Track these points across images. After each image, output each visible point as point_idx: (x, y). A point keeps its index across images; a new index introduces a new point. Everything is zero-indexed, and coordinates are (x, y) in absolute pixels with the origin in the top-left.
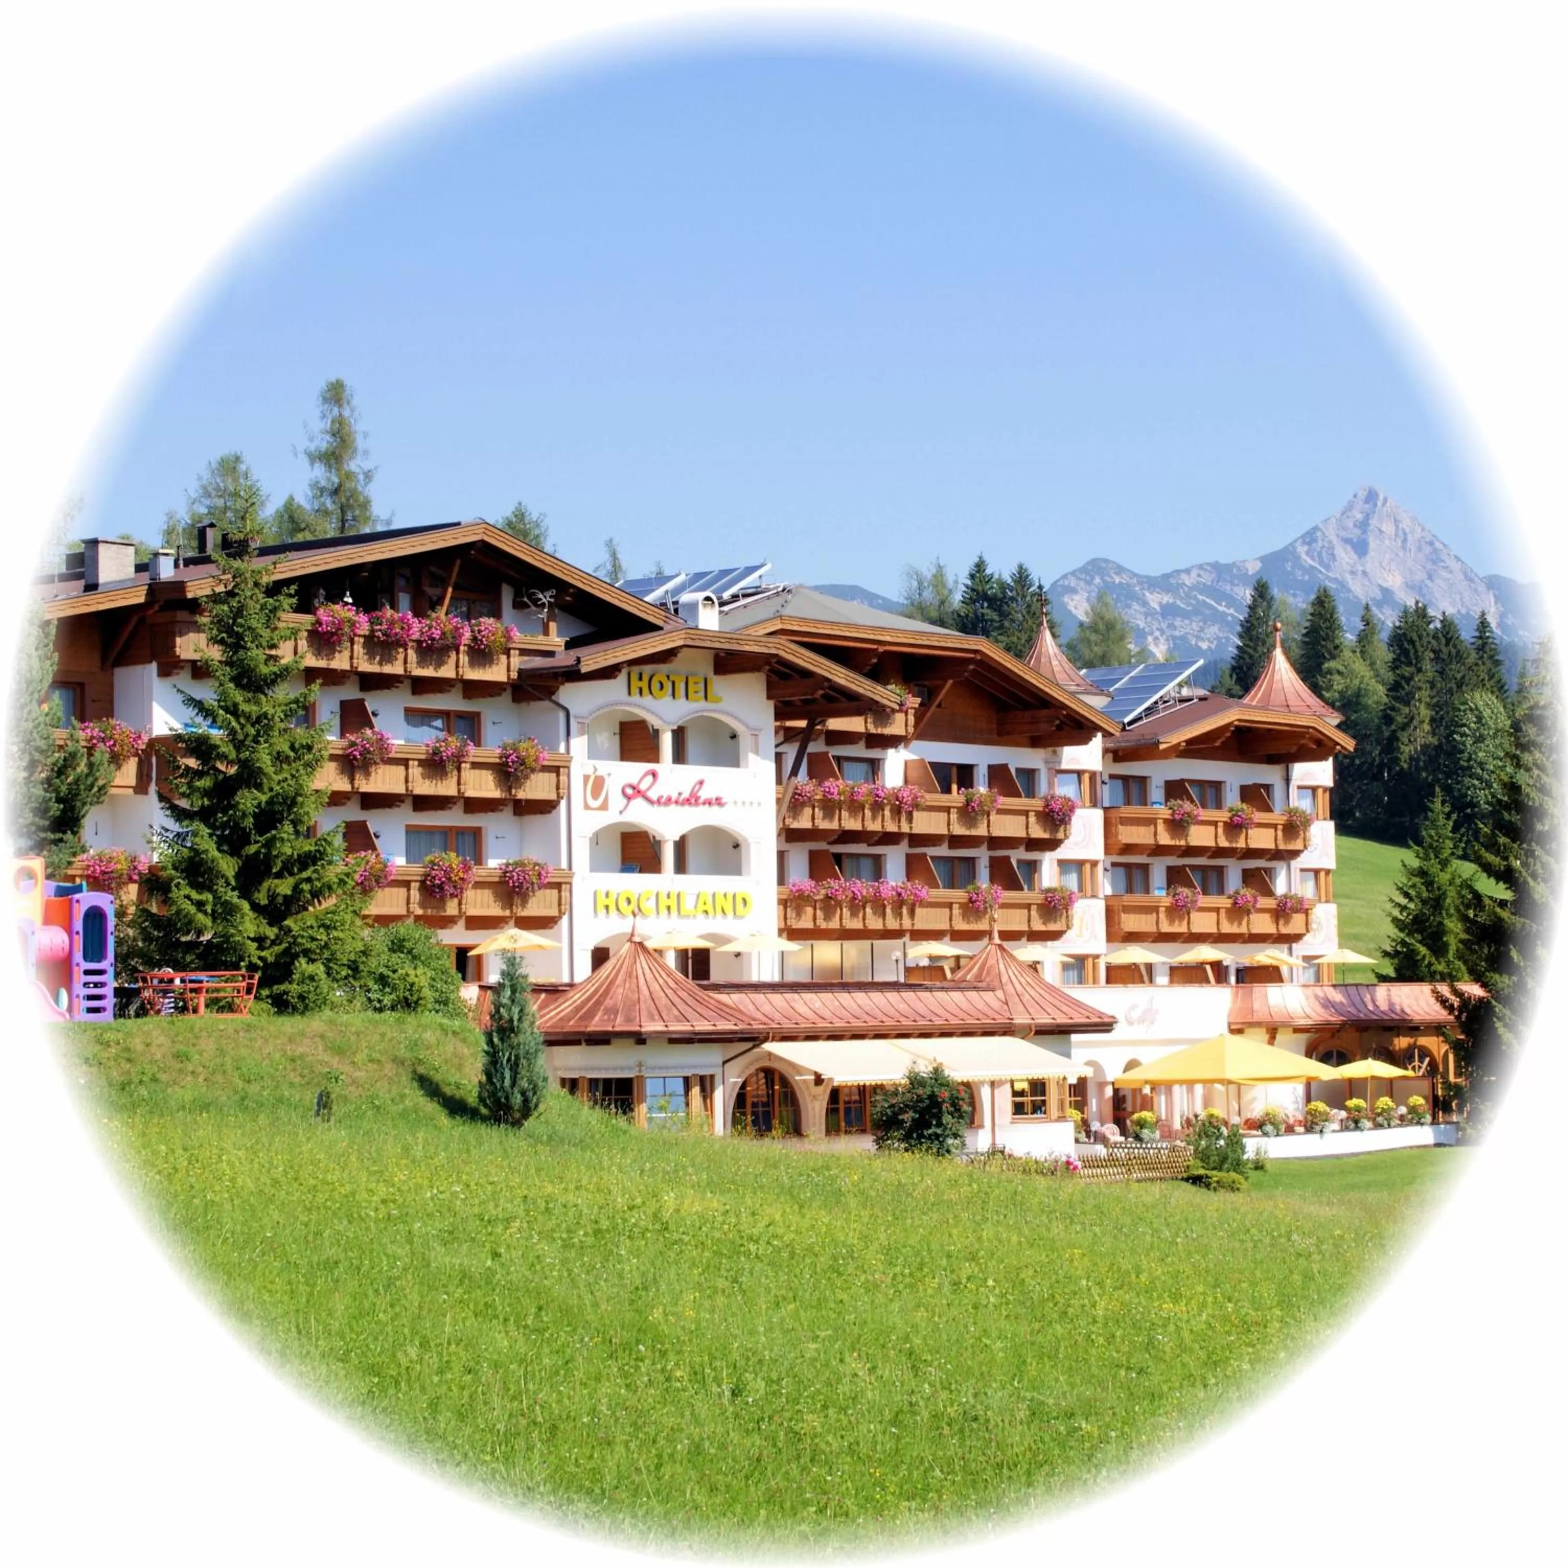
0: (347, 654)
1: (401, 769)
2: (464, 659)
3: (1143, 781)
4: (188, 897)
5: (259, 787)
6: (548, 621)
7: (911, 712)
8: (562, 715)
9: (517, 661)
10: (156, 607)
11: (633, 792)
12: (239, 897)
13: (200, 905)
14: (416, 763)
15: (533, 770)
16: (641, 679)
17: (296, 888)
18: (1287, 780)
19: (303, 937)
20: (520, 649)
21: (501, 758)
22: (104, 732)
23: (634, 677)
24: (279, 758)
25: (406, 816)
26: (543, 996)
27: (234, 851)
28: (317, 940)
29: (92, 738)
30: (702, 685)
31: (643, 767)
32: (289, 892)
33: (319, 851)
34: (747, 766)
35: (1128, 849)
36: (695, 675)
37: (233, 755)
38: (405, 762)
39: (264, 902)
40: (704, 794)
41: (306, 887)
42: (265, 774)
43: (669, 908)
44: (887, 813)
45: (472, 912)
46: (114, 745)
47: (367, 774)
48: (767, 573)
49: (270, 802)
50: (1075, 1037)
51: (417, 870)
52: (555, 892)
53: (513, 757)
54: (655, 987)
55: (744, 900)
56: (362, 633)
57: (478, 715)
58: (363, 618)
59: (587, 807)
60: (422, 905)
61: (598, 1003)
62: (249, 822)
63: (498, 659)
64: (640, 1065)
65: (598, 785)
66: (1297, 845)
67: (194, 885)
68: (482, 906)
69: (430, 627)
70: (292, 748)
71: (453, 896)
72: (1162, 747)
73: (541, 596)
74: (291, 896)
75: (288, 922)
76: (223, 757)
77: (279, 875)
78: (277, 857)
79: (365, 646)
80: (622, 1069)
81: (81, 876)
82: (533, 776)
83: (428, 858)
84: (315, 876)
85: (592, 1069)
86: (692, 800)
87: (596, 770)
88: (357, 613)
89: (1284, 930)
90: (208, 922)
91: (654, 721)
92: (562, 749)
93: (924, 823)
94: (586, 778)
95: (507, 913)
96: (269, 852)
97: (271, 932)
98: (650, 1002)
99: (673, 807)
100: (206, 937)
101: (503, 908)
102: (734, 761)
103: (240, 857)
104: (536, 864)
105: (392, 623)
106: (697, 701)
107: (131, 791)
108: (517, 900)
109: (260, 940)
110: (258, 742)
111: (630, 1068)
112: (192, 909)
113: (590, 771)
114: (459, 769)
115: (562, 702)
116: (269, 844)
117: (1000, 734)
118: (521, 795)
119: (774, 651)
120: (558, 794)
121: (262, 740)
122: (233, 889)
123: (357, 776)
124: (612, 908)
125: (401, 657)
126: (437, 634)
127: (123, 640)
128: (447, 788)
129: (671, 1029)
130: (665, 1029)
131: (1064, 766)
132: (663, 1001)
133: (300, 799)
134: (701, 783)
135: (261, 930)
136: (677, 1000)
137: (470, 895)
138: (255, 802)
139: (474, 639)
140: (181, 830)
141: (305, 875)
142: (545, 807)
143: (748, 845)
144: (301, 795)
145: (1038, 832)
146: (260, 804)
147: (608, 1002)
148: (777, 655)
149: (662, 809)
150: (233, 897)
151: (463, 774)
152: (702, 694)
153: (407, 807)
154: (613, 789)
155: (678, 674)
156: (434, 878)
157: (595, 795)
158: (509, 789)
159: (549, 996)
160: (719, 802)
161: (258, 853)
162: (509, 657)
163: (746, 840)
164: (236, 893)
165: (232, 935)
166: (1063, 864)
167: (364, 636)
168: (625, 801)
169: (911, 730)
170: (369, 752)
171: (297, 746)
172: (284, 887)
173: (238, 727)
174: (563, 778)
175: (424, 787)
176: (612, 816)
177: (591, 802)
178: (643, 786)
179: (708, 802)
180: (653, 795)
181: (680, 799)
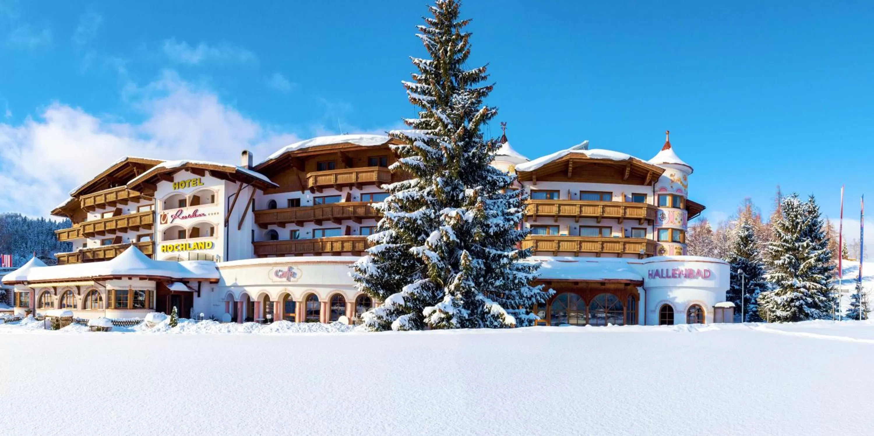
11: (175, 217)
31: (178, 209)
59: (161, 223)
65: (164, 217)
86: (195, 215)
87: (164, 213)
94: (161, 216)
99: (188, 219)
113: (162, 214)
143: (214, 227)
149: (184, 220)
157: (164, 220)
160: (203, 215)
168: (172, 220)
174: (154, 217)
176: (169, 225)
177: (163, 222)
178: (178, 215)
179: (200, 215)
180: (181, 217)
181: (189, 216)
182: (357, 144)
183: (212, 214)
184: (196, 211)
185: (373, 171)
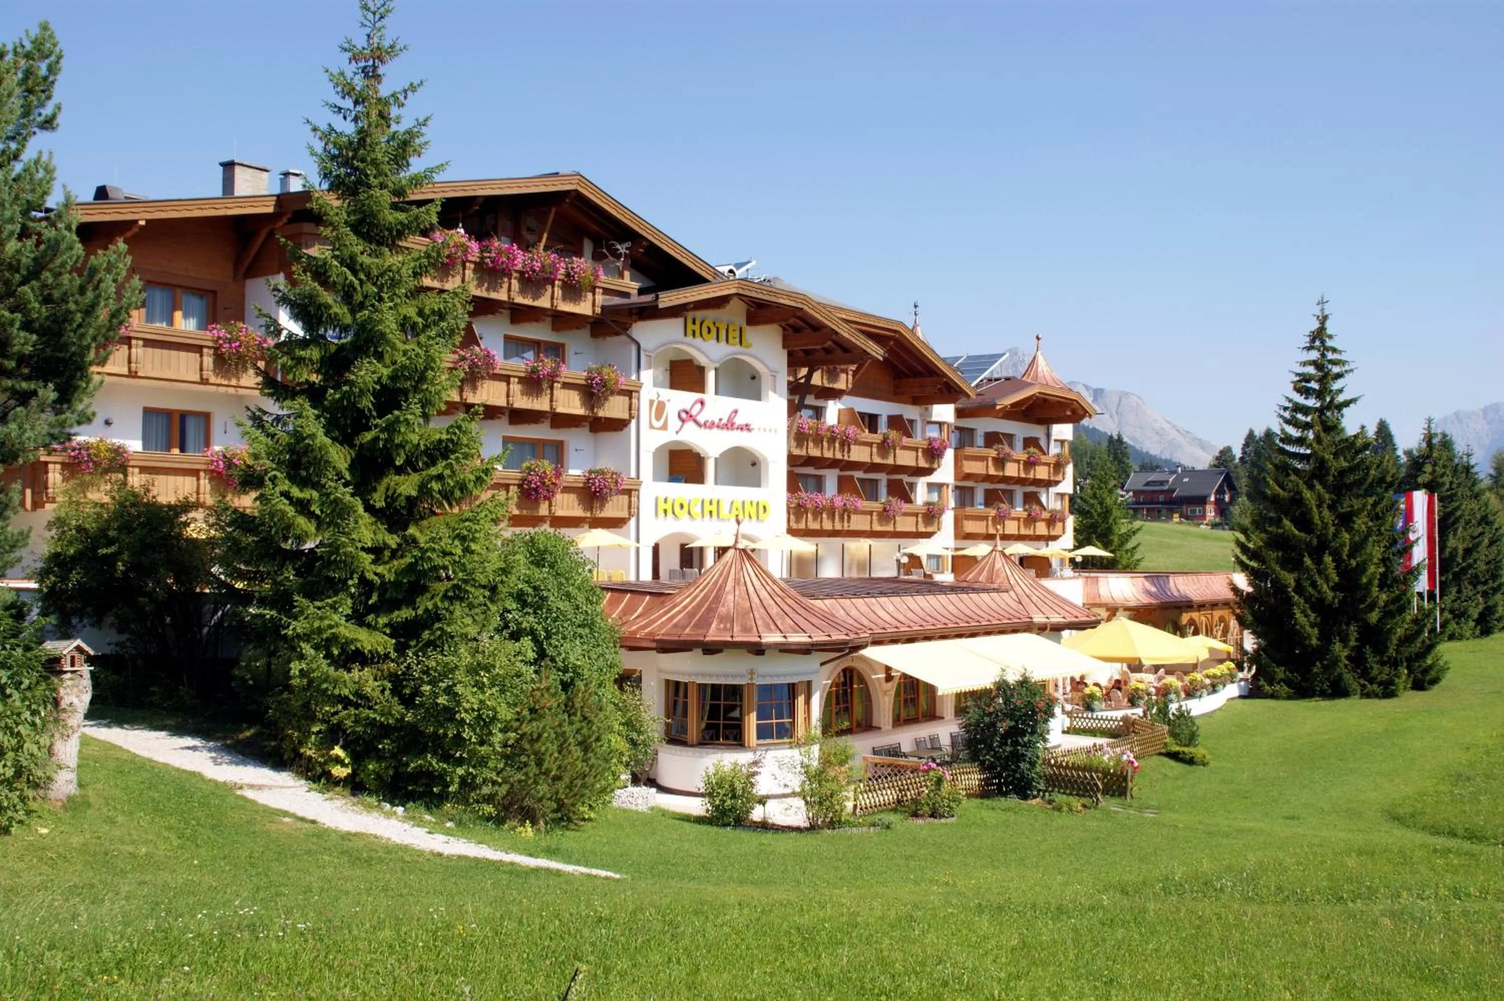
0: (458, 279)
1: (504, 385)
2: (558, 292)
3: (971, 431)
4: (286, 495)
5: (380, 357)
6: (624, 269)
7: (850, 373)
8: (634, 348)
9: (600, 298)
10: (285, 220)
11: (686, 416)
12: (353, 495)
13: (302, 507)
14: (516, 380)
15: (612, 393)
16: (694, 323)
17: (423, 489)
18: (1048, 436)
19: (434, 550)
20: (603, 288)
21: (586, 380)
22: (230, 333)
23: (690, 321)
24: (406, 325)
25: (502, 428)
26: (648, 598)
27: (345, 439)
28: (451, 554)
29: (219, 338)
30: (738, 333)
31: (694, 396)
32: (414, 493)
33: (451, 440)
34: (768, 400)
35: (968, 477)
36: (733, 324)
37: (348, 320)
38: (506, 379)
39: (380, 504)
40: (739, 420)
41: (435, 486)
42: (388, 342)
43: (711, 512)
44: (837, 445)
45: (560, 513)
46: (240, 346)
47: (474, 388)
48: (753, 268)
49: (393, 378)
51: (514, 475)
52: (626, 497)
53: (597, 379)
54: (764, 594)
55: (765, 508)
56: (473, 259)
57: (562, 346)
58: (474, 246)
59: (652, 427)
60: (519, 506)
61: (711, 610)
62: (366, 402)
63: (586, 297)
64: (752, 673)
65: (660, 409)
66: (1059, 478)
67: (293, 478)
68: (568, 508)
69: (532, 260)
70: (420, 313)
71: (545, 498)
72: (998, 407)
73: (619, 247)
74: (416, 498)
75: (412, 530)
76: (334, 321)
77: (400, 471)
78: (401, 446)
79: (475, 271)
80: (734, 676)
81: (205, 471)
82: (611, 398)
83: (526, 464)
84: (447, 472)
85: (703, 675)
86: (729, 425)
87: (659, 396)
88: (470, 240)
89: (1053, 533)
90: (311, 528)
91: (702, 360)
92: (634, 377)
93: (859, 454)
94: (651, 402)
95: (588, 515)
96: (390, 440)
97: (393, 541)
98: (762, 610)
99: (715, 430)
100: (309, 545)
101: (585, 510)
102: (756, 395)
103: (352, 446)
104: (613, 474)
105: (499, 253)
106: (734, 345)
107: (257, 392)
108: (597, 504)
109: (377, 551)
110: (381, 300)
111: (742, 676)
112: (290, 511)
113: (654, 397)
114: (552, 388)
115: (634, 336)
116: (391, 428)
117: (896, 394)
118: (601, 414)
119: (800, 306)
120: (630, 414)
121: (385, 296)
122: (346, 485)
123: (466, 389)
124: (669, 512)
125: (505, 286)
126: (537, 265)
127: (253, 253)
128: (541, 404)
129: (791, 640)
130: (783, 640)
131: (934, 419)
132: (774, 610)
133: (430, 374)
134: (736, 412)
135: (380, 537)
136: (786, 608)
137: (559, 497)
138: (375, 377)
139: (568, 275)
140: (280, 413)
141: (433, 471)
142: (618, 425)
143: (767, 464)
144: (432, 369)
145: (923, 464)
146: (380, 378)
147: (722, 610)
148: (801, 309)
149: (707, 431)
150: (344, 494)
151: (555, 392)
152: (738, 340)
153: (505, 420)
154: (671, 412)
155: (722, 322)
156: (530, 482)
157: (658, 417)
158: (592, 409)
159: (654, 598)
160: (747, 428)
161: (376, 439)
162: (594, 294)
163: (765, 459)
164: (350, 489)
165: (344, 545)
166: (931, 486)
167: (475, 263)
168: (680, 423)
169: (850, 386)
170: (477, 366)
171: (427, 311)
172: (407, 486)
173: (356, 282)
174: (634, 401)
175: (522, 402)
176: (671, 434)
177: (654, 423)
178: (694, 412)
179: (740, 428)
180: (701, 419)
181: (720, 424)
183: (765, 431)
184: (734, 413)
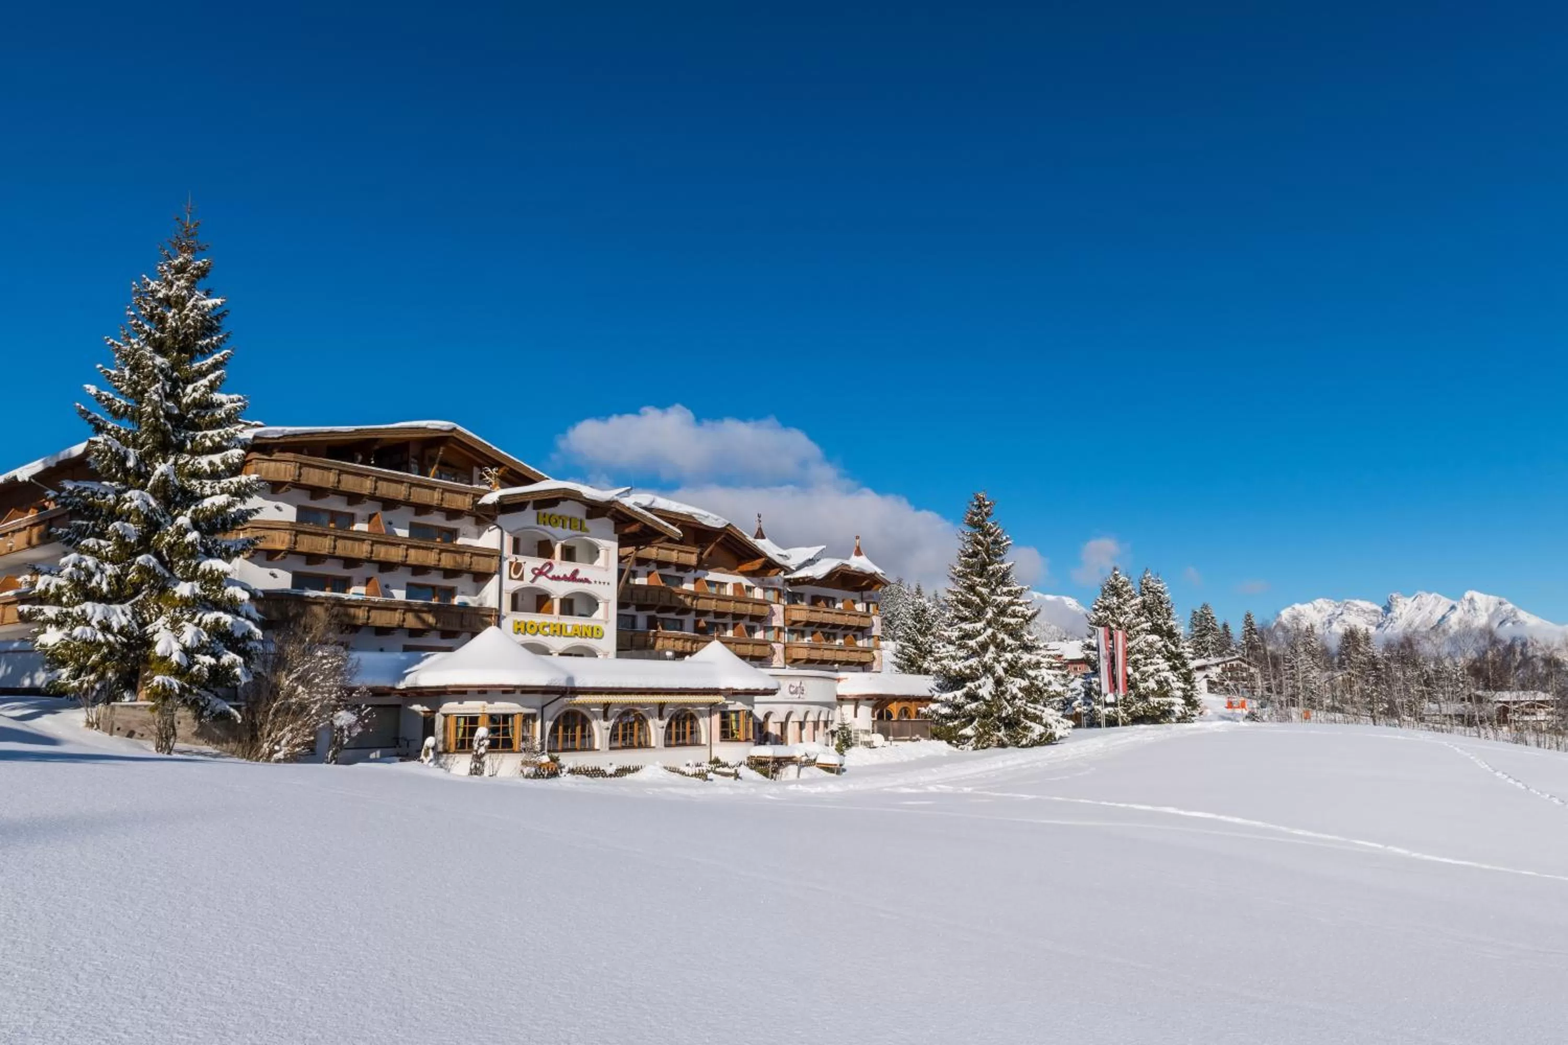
6: (495, 484)
8: (499, 531)
11: (539, 573)
18: (862, 599)
25: (406, 576)
31: (544, 561)
34: (602, 564)
50: (757, 698)
57: (455, 528)
59: (511, 578)
65: (518, 568)
66: (867, 625)
86: (573, 578)
87: (517, 560)
89: (862, 660)
91: (551, 540)
94: (511, 563)
99: (561, 582)
102: (595, 561)
113: (514, 561)
115: (499, 524)
118: (472, 569)
120: (494, 570)
128: (426, 562)
131: (768, 586)
142: (485, 576)
143: (601, 603)
145: (754, 612)
153: (406, 572)
157: (517, 573)
160: (586, 581)
163: (599, 601)
166: (766, 628)
168: (534, 577)
174: (496, 562)
175: (413, 560)
176: (526, 583)
177: (513, 576)
178: (545, 570)
179: (581, 581)
180: (550, 575)
181: (565, 578)
182: (700, 520)
183: (600, 583)
184: (576, 572)
185: (692, 553)
